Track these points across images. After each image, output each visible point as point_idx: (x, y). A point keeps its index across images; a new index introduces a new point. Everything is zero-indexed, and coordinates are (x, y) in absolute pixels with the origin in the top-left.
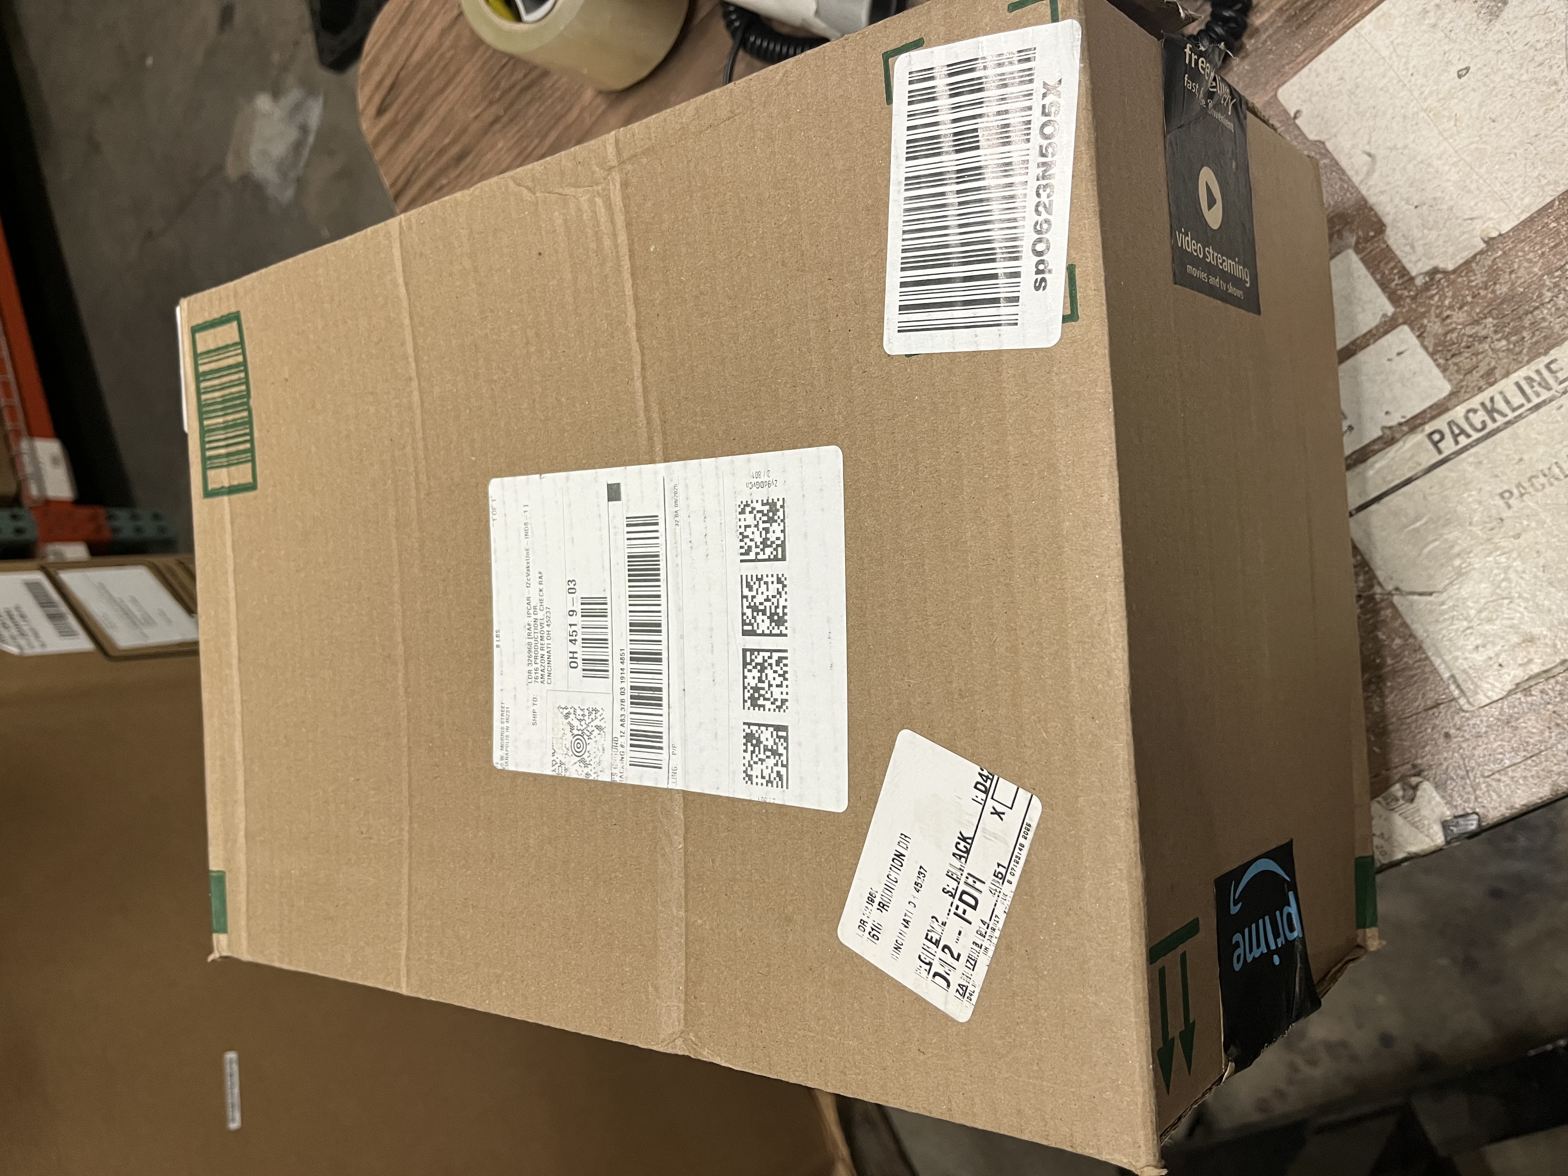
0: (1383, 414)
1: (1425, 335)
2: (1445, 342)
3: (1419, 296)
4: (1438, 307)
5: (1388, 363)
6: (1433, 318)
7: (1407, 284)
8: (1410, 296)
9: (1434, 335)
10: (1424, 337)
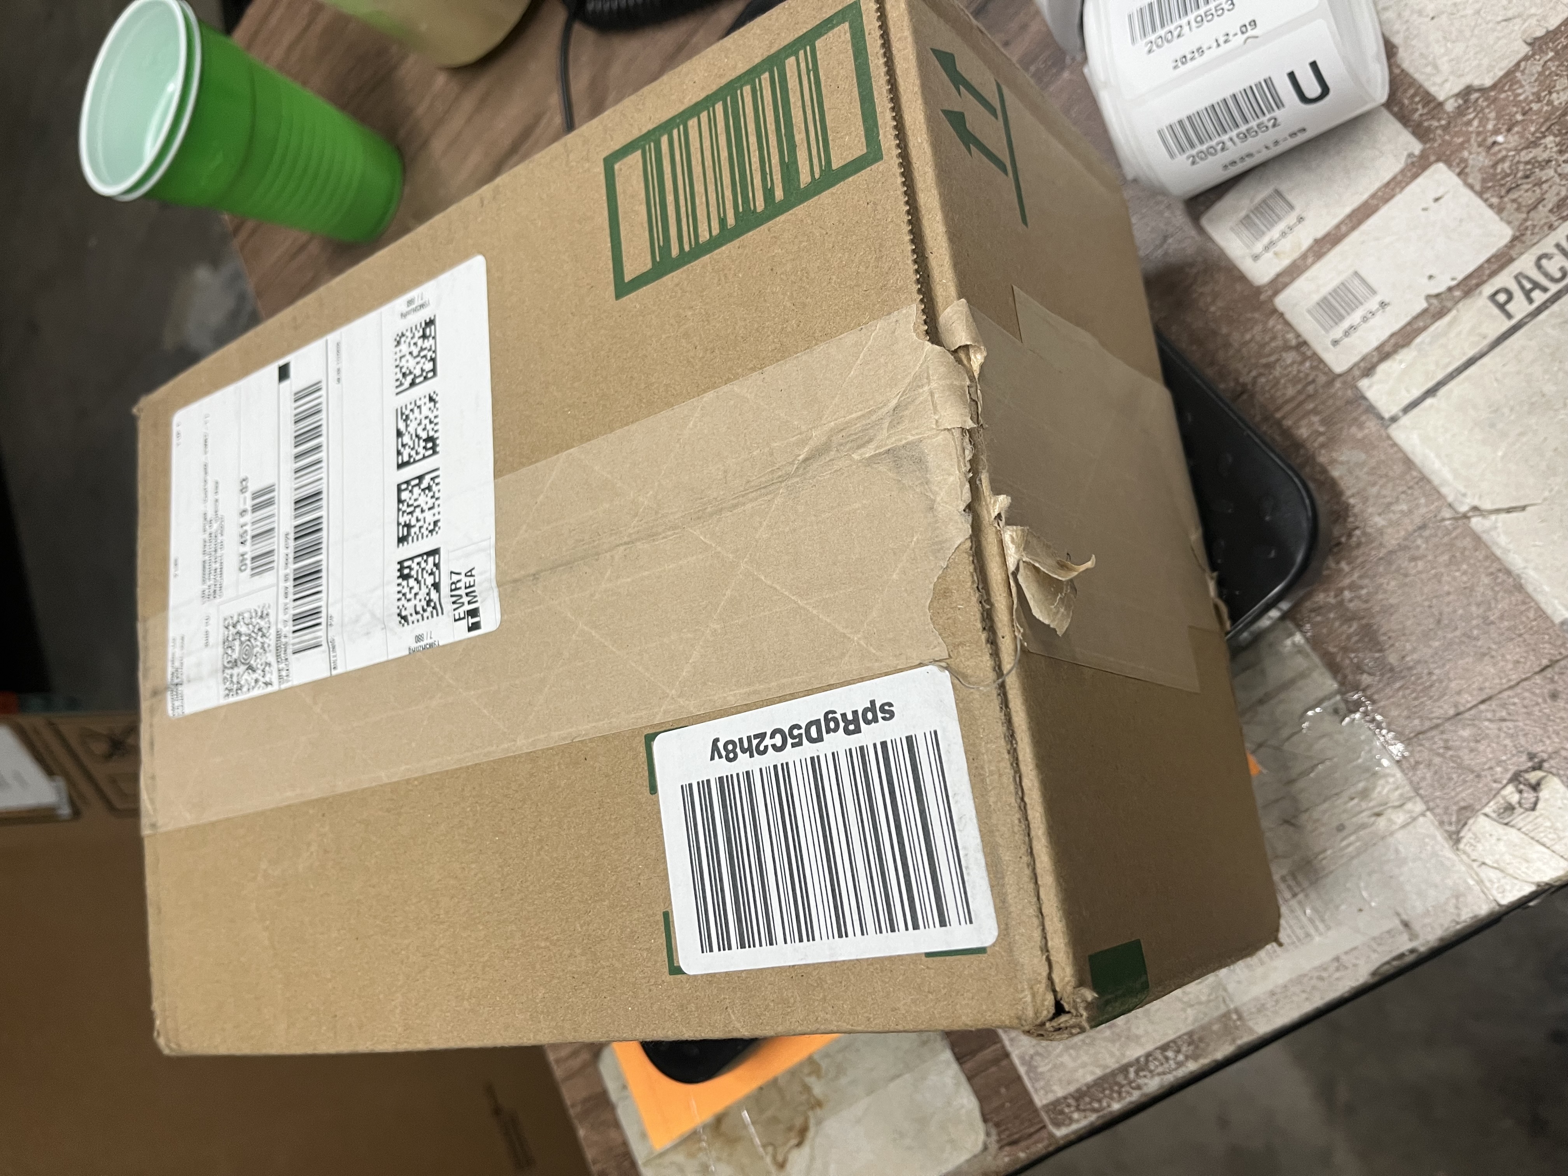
0: (1425, 280)
1: (1467, 170)
2: (1495, 175)
3: (1452, 125)
4: (1478, 134)
5: (1422, 213)
6: (1475, 148)
7: (1435, 112)
8: (1441, 126)
9: (1480, 169)
10: (1467, 174)
